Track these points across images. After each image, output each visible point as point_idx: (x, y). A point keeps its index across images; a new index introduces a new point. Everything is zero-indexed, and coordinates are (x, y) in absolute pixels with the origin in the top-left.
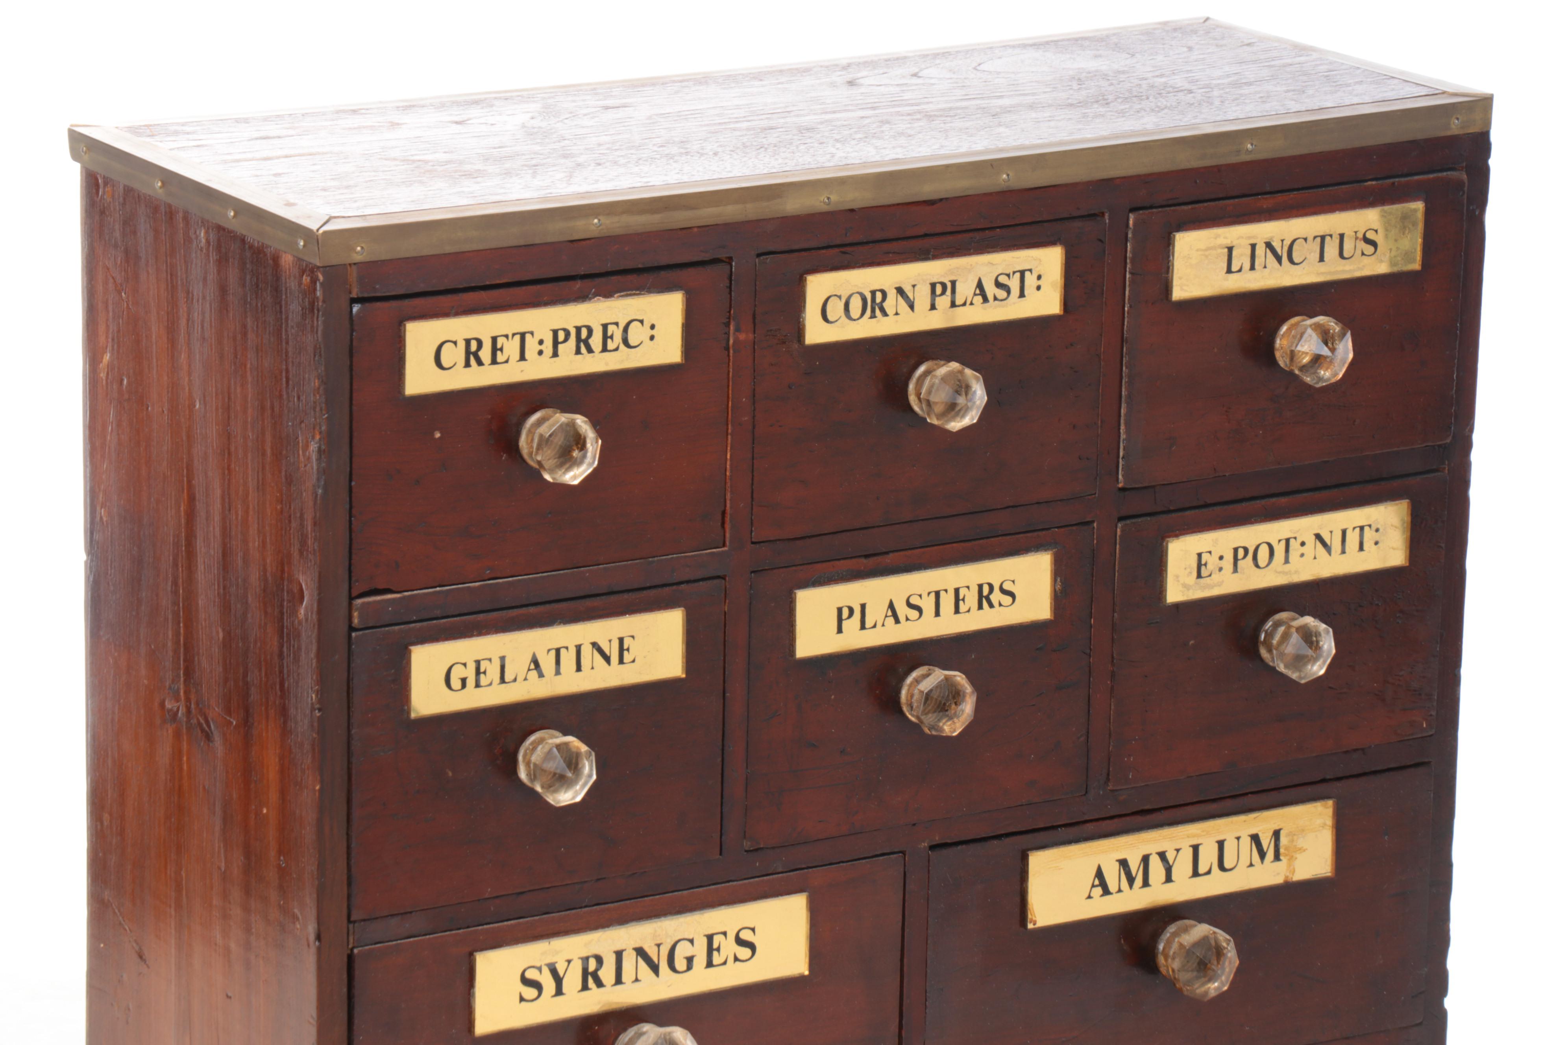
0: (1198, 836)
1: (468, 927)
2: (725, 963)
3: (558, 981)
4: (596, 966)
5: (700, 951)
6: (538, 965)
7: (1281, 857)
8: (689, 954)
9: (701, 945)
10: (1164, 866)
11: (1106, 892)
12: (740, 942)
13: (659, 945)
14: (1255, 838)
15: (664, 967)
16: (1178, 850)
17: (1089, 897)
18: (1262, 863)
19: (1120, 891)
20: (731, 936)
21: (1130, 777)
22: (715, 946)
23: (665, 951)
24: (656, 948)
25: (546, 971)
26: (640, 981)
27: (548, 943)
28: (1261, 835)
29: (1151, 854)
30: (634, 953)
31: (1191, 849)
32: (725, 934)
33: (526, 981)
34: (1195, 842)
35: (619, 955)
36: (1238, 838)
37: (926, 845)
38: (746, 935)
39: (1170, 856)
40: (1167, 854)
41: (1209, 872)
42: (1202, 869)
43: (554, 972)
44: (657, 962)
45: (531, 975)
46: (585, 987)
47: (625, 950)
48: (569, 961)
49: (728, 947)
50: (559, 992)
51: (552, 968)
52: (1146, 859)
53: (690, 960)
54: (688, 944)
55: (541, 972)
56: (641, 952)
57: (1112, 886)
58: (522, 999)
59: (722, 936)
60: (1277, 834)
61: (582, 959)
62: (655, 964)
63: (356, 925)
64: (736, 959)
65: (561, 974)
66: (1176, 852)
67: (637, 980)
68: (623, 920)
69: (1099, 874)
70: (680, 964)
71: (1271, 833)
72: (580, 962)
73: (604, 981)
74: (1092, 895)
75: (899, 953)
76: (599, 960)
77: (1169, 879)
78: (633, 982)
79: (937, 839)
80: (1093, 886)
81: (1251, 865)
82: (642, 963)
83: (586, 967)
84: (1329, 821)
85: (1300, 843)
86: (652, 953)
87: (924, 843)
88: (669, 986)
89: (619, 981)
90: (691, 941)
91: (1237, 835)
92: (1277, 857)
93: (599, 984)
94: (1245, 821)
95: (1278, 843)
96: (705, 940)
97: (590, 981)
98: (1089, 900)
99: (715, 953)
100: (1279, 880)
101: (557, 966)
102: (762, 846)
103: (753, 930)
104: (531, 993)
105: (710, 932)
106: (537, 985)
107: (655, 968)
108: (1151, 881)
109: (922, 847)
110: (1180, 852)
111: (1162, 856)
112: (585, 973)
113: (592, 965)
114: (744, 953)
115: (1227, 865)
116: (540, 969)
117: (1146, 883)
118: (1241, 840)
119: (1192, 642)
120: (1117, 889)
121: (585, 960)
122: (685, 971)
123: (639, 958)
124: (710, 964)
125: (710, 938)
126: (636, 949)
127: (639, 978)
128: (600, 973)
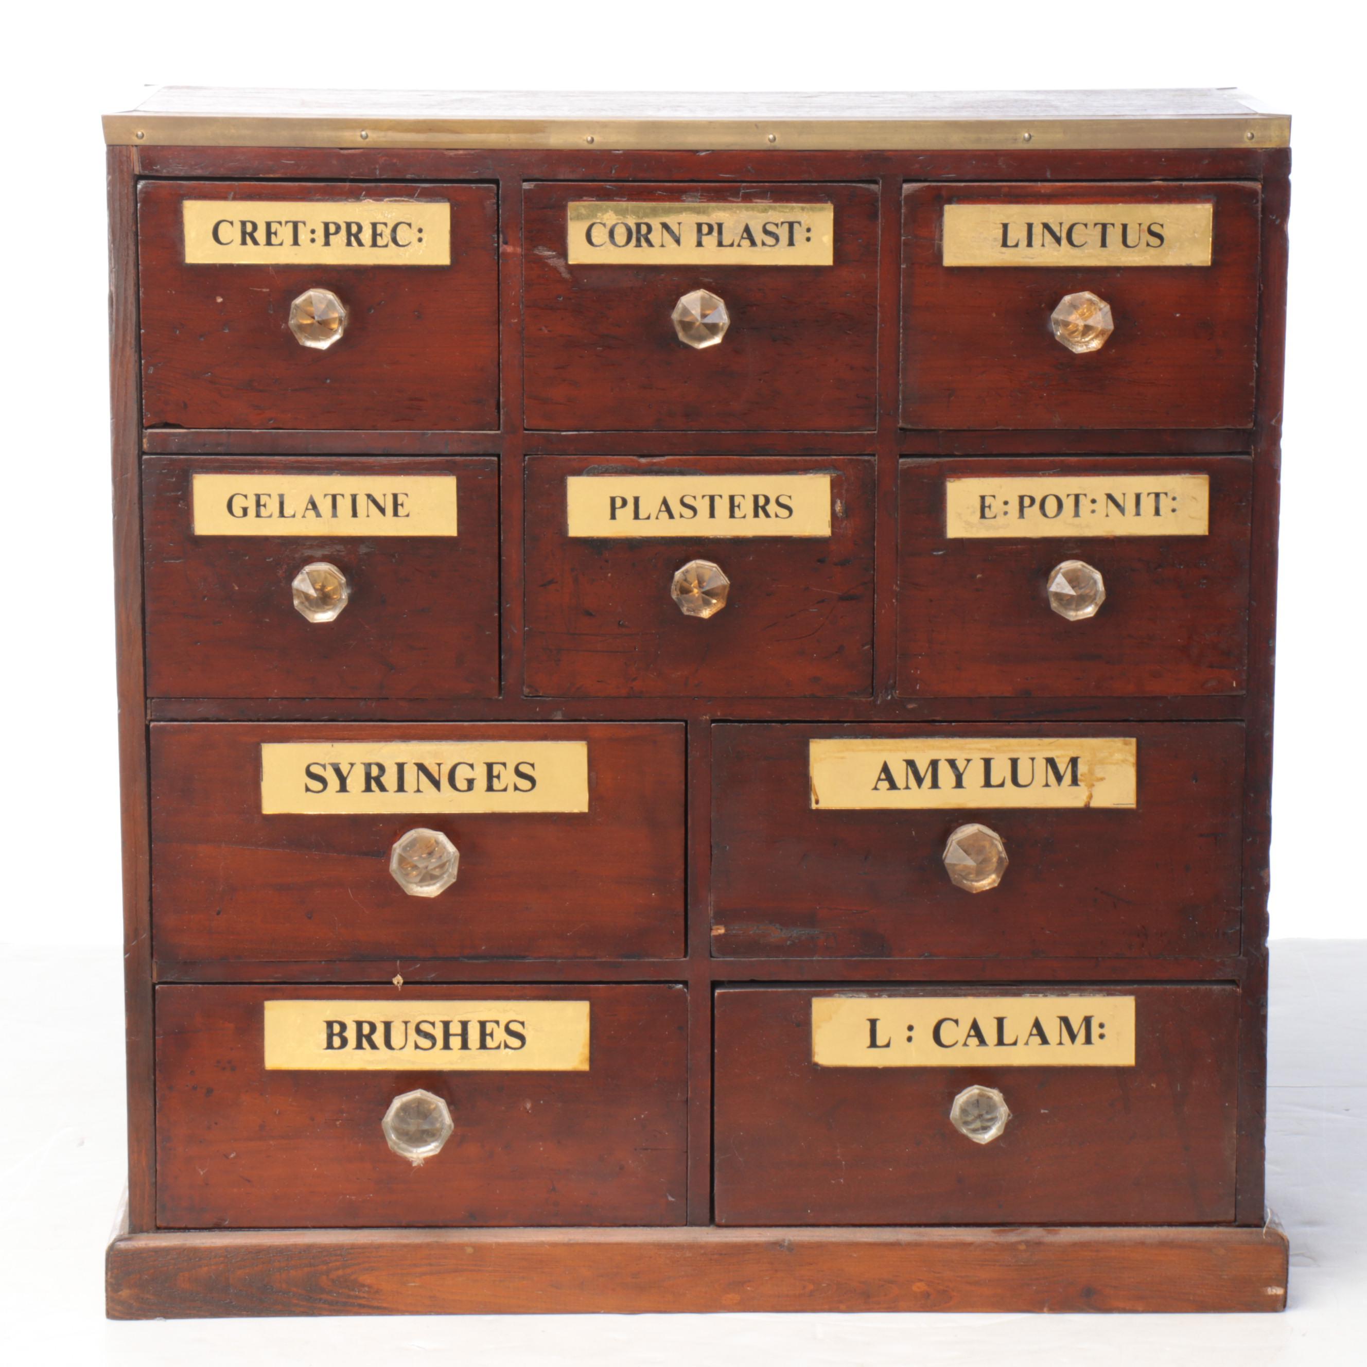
0: (989, 750)
1: (258, 721)
2: (505, 790)
3: (343, 780)
4: (379, 773)
5: (480, 775)
6: (322, 762)
7: (1079, 783)
8: (469, 776)
9: (481, 771)
10: (954, 772)
11: (893, 786)
12: (520, 774)
13: (439, 765)
14: (1051, 762)
15: (444, 782)
16: (968, 761)
17: (876, 788)
18: (1059, 784)
19: (907, 788)
20: (511, 768)
21: (918, 688)
22: (495, 774)
23: (445, 770)
24: (436, 766)
25: (330, 769)
26: (423, 792)
27: (331, 746)
28: (1057, 760)
29: (940, 760)
30: (416, 768)
31: (982, 762)
32: (504, 764)
33: (311, 775)
34: (987, 756)
35: (401, 767)
36: (1033, 759)
37: (708, 718)
38: (525, 769)
39: (961, 765)
40: (957, 762)
41: (1002, 785)
42: (995, 780)
43: (338, 771)
44: (437, 778)
45: (315, 769)
46: (368, 789)
47: (407, 763)
48: (352, 765)
49: (508, 777)
50: (343, 788)
51: (336, 767)
52: (934, 764)
53: (470, 782)
54: (468, 767)
55: (325, 769)
56: (422, 767)
57: (900, 781)
58: (308, 789)
59: (502, 766)
60: (1074, 761)
61: (364, 764)
62: (436, 780)
63: (154, 700)
64: (517, 788)
65: (345, 774)
66: (966, 762)
67: (418, 791)
68: (406, 737)
69: (885, 769)
70: (461, 784)
71: (1068, 759)
72: (363, 767)
73: (387, 786)
74: (878, 787)
75: (683, 809)
76: (381, 767)
77: (959, 784)
78: (415, 792)
79: (719, 715)
80: (879, 779)
81: (1047, 785)
82: (423, 777)
83: (368, 771)
84: (1132, 759)
85: (1099, 773)
86: (433, 770)
87: (706, 716)
88: (451, 802)
89: (401, 788)
90: (472, 766)
91: (1032, 755)
92: (1075, 781)
93: (382, 788)
94: (1039, 745)
95: (1075, 769)
96: (485, 768)
97: (374, 784)
98: (875, 791)
99: (495, 780)
100: (1079, 803)
101: (341, 767)
102: (541, 694)
103: (532, 765)
104: (316, 785)
105: (490, 761)
106: (322, 780)
107: (436, 784)
108: (940, 783)
109: (703, 719)
110: (971, 763)
111: (952, 763)
112: (368, 776)
113: (375, 771)
114: (525, 784)
115: (1021, 780)
116: (324, 766)
117: (935, 785)
118: (1035, 761)
119: (979, 576)
120: (905, 786)
121: (368, 766)
122: (467, 791)
123: (420, 772)
124: (490, 788)
125: (489, 766)
126: (417, 764)
127: (421, 789)
128: (383, 779)
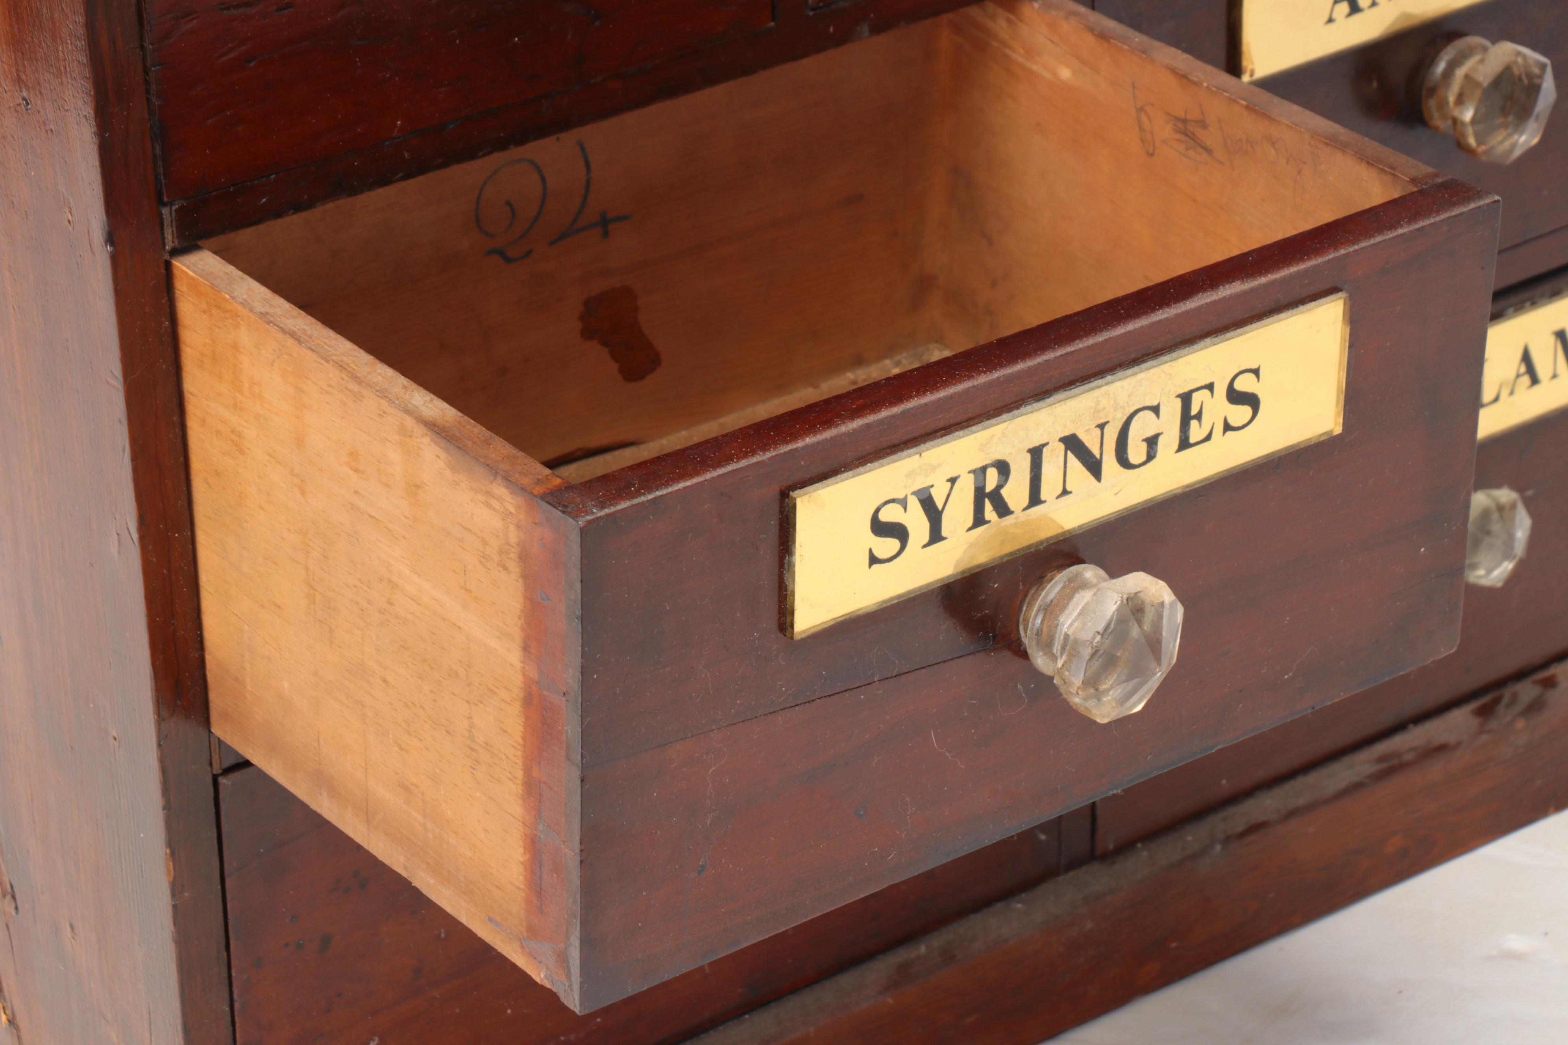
2: (1208, 438)
3: (935, 518)
4: (999, 479)
5: (1169, 423)
6: (901, 496)
8: (1150, 433)
9: (1172, 410)
12: (1235, 397)
13: (1102, 427)
15: (1110, 463)
20: (1221, 390)
22: (1194, 411)
23: (1112, 434)
24: (1098, 431)
25: (914, 504)
26: (1070, 492)
27: (916, 453)
30: (1062, 446)
32: (1210, 386)
33: (880, 528)
35: (1036, 454)
38: (1244, 384)
43: (927, 502)
44: (1098, 456)
45: (889, 515)
46: (979, 520)
47: (1047, 444)
48: (953, 481)
49: (1214, 411)
50: (936, 536)
51: (926, 496)
53: (1152, 442)
54: (1150, 414)
55: (905, 507)
56: (1072, 444)
58: (873, 560)
59: (1206, 392)
61: (974, 472)
62: (1096, 459)
64: (1227, 427)
65: (940, 505)
67: (1065, 492)
68: (1041, 391)
70: (1136, 451)
72: (971, 477)
73: (1012, 505)
76: (1003, 468)
78: (1059, 496)
82: (1074, 462)
83: (981, 485)
86: (1091, 442)
88: (1116, 494)
89: (1035, 499)
90: (1156, 410)
93: (1003, 510)
96: (1178, 403)
97: (988, 506)
99: (1194, 423)
101: (933, 491)
103: (1256, 372)
104: (887, 546)
105: (1186, 388)
106: (899, 532)
107: (1094, 467)
112: (980, 495)
113: (992, 479)
114: (1241, 414)
116: (903, 503)
121: (980, 473)
122: (1144, 463)
123: (1069, 455)
124: (1184, 444)
125: (1186, 399)
126: (1063, 440)
127: (1068, 488)
128: (1004, 492)
